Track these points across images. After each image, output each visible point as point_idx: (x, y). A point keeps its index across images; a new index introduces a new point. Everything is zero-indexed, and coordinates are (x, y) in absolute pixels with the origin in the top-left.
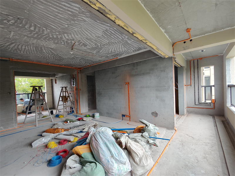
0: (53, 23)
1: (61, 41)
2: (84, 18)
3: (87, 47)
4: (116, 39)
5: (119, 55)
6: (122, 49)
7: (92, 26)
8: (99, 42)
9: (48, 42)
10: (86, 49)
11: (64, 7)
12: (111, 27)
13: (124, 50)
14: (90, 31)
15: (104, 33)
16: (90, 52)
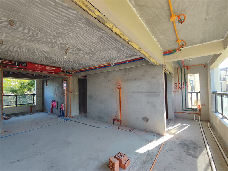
0: (48, 27)
1: (55, 45)
2: (80, 24)
3: (81, 51)
4: (110, 45)
5: (111, 60)
6: (115, 55)
7: (87, 32)
8: (93, 48)
9: (42, 45)
10: (80, 53)
11: (61, 13)
12: (106, 34)
13: (117, 56)
14: (85, 36)
15: (98, 39)
16: (84, 57)
